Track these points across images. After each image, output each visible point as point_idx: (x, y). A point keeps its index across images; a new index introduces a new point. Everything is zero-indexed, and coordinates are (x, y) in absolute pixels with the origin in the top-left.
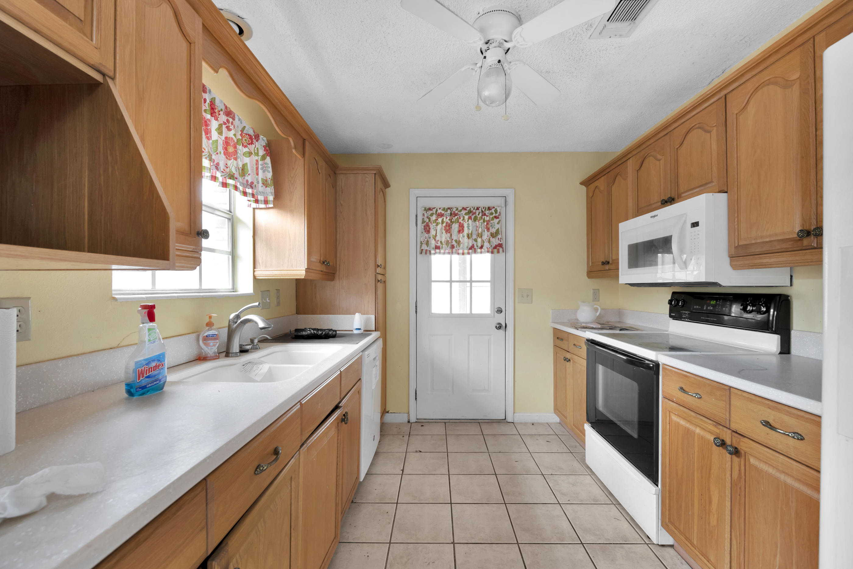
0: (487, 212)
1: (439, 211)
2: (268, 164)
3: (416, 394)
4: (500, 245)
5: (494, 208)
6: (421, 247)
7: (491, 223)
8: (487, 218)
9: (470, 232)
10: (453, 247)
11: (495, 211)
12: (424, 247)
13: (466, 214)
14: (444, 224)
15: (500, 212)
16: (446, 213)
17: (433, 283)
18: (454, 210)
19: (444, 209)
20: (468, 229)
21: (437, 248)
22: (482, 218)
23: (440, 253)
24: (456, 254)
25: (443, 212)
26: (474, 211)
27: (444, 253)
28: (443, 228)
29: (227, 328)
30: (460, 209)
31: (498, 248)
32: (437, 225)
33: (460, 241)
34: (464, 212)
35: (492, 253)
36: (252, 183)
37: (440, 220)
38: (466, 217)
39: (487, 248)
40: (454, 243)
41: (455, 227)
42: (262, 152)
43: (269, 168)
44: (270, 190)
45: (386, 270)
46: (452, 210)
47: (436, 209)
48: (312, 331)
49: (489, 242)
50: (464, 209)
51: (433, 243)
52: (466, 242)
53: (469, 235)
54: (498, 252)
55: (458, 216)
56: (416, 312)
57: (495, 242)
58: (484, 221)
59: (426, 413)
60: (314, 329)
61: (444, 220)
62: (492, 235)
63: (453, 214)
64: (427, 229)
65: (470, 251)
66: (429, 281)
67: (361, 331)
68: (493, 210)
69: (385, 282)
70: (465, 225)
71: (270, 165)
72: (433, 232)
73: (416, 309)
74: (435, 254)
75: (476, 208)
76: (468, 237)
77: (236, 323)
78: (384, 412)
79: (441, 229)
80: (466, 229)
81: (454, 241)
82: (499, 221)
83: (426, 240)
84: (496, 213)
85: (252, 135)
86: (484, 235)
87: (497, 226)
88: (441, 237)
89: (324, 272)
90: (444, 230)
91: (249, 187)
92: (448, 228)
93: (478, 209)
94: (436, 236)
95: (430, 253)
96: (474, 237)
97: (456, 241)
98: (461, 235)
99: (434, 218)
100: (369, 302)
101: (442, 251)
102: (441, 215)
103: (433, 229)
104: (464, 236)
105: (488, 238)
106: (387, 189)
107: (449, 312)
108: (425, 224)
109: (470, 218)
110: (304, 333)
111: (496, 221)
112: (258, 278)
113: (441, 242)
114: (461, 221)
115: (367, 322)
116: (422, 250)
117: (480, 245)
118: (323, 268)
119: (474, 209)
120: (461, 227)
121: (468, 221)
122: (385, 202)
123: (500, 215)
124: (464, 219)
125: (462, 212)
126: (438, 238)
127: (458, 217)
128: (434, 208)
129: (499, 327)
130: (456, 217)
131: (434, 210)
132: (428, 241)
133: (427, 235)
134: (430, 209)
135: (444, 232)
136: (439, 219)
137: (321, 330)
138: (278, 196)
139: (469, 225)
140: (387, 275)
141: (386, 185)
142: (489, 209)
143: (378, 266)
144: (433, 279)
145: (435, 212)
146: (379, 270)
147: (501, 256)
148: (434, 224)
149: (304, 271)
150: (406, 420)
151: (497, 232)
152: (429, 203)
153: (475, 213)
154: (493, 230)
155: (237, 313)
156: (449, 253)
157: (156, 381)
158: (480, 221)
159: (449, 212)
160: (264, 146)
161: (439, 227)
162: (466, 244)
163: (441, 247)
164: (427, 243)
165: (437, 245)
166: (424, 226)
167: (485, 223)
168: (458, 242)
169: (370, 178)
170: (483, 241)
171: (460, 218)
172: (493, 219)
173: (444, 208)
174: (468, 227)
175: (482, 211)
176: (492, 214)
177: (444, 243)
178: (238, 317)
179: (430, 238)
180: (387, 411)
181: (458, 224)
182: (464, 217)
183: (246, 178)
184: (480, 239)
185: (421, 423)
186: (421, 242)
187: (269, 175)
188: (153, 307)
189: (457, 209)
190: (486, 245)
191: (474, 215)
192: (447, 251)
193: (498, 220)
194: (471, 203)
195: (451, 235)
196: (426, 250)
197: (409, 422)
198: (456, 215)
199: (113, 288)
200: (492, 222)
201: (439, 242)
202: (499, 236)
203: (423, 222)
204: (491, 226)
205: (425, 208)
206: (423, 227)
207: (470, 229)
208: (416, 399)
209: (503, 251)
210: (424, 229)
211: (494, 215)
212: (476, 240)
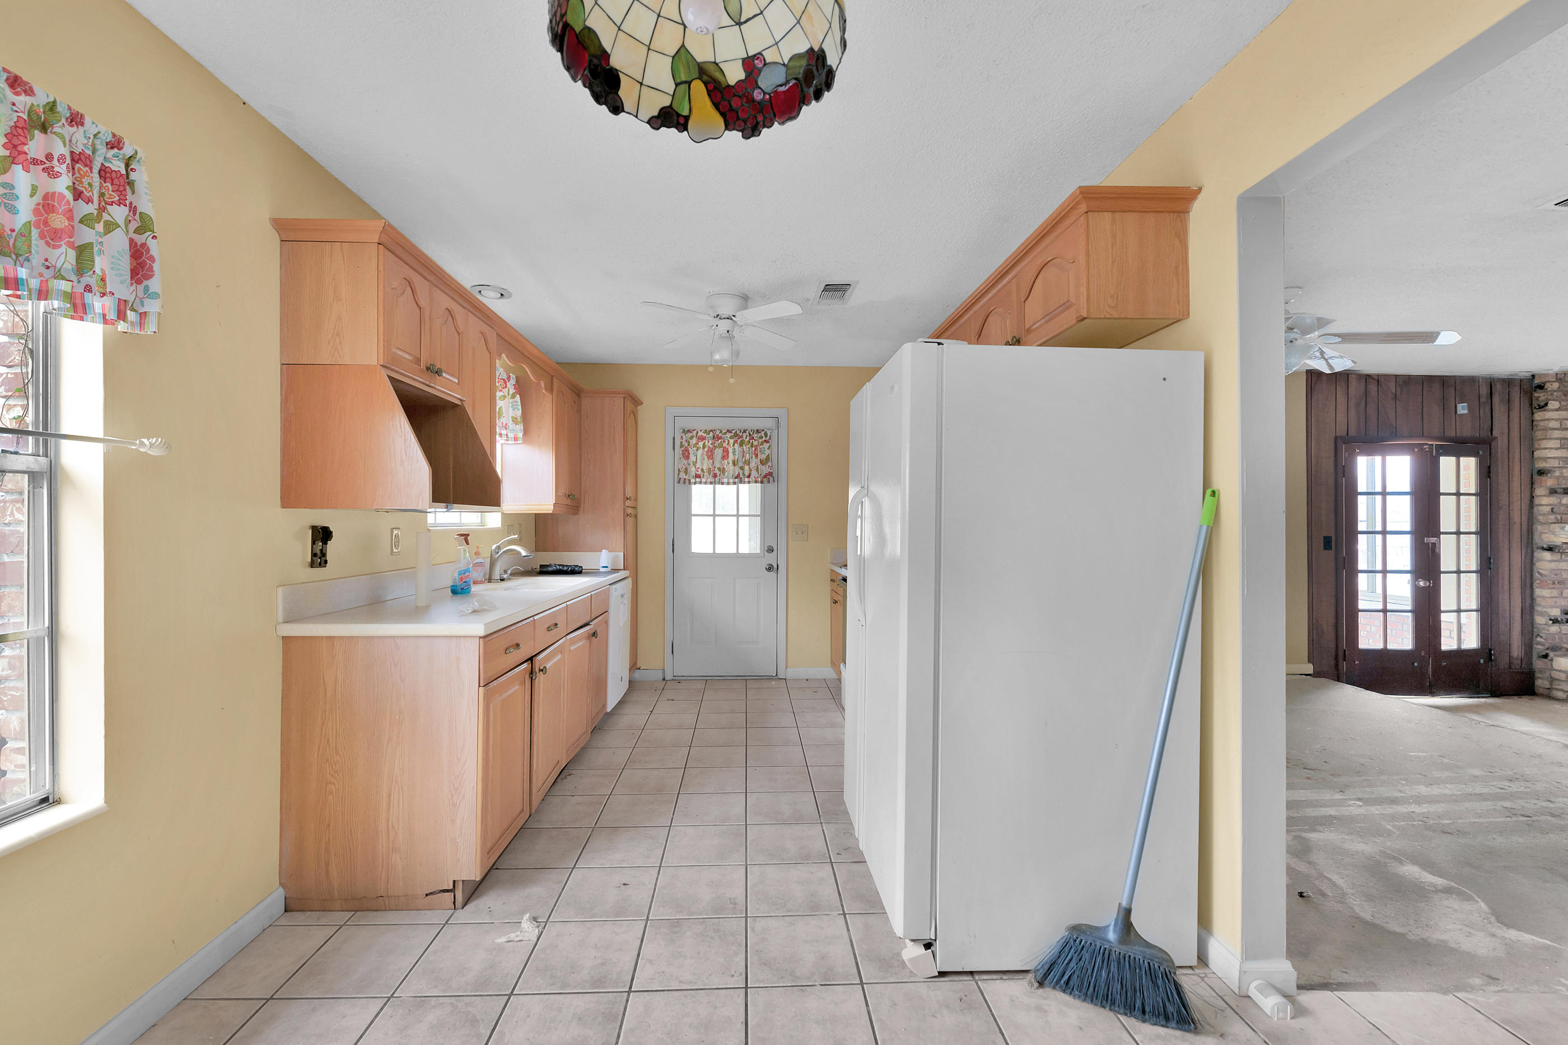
0: (755, 435)
1: (700, 434)
2: (517, 402)
3: (672, 646)
4: (770, 474)
5: (763, 430)
6: (678, 475)
7: (760, 449)
8: (755, 443)
9: (736, 458)
10: (715, 476)
11: (764, 434)
12: (683, 475)
13: (731, 438)
14: (706, 449)
15: (770, 436)
16: (708, 436)
17: (693, 518)
18: (718, 432)
19: (705, 432)
20: (734, 454)
21: (697, 476)
22: (750, 442)
23: (700, 483)
24: (719, 484)
25: (704, 435)
26: (741, 434)
27: (706, 483)
28: (705, 453)
29: (489, 558)
30: (724, 431)
31: (767, 478)
32: (697, 450)
33: (724, 469)
34: (729, 435)
35: (762, 482)
36: (506, 424)
37: (701, 444)
38: (732, 441)
39: (755, 477)
40: (717, 471)
41: (718, 453)
42: (512, 391)
43: (519, 405)
44: (520, 427)
45: (637, 502)
46: (714, 432)
47: (696, 431)
48: (558, 567)
49: (757, 470)
50: (729, 431)
51: (693, 470)
52: (730, 469)
53: (735, 462)
54: (769, 482)
55: (722, 440)
56: (673, 551)
57: (765, 470)
58: (752, 447)
59: (683, 669)
60: (560, 565)
61: (706, 444)
62: (762, 462)
63: (716, 438)
64: (686, 455)
65: (736, 480)
66: (688, 515)
67: (609, 569)
68: (763, 433)
69: (636, 516)
70: (731, 450)
71: (519, 403)
72: (693, 458)
73: (673, 548)
74: (695, 483)
75: (742, 431)
76: (734, 464)
77: (498, 553)
78: (634, 667)
79: (703, 454)
80: (731, 455)
81: (716, 469)
82: (770, 446)
83: (684, 467)
84: (766, 436)
85: (506, 379)
86: (752, 462)
87: (767, 452)
88: (702, 463)
89: (570, 506)
90: (706, 455)
91: (504, 428)
92: (710, 455)
93: (745, 431)
94: (696, 462)
95: (690, 483)
96: (741, 464)
97: (719, 469)
98: (726, 461)
99: (694, 441)
100: (617, 537)
101: (703, 480)
102: (702, 439)
103: (693, 454)
104: (729, 463)
105: (756, 465)
106: (639, 407)
107: (711, 552)
108: (683, 448)
109: (735, 442)
110: (550, 569)
111: (766, 445)
112: (506, 512)
113: (702, 470)
114: (725, 445)
115: (615, 560)
116: (680, 478)
117: (747, 474)
118: (569, 502)
119: (741, 432)
120: (726, 452)
121: (734, 445)
122: (636, 423)
123: (770, 439)
124: (728, 443)
125: (727, 435)
126: (698, 465)
127: (721, 442)
128: (695, 430)
129: (770, 568)
130: (720, 441)
131: (695, 433)
132: (686, 469)
133: (686, 462)
134: (689, 431)
135: (706, 457)
136: (699, 443)
137: (567, 566)
138: (526, 432)
139: (735, 451)
140: (639, 508)
141: (637, 402)
142: (758, 431)
143: (627, 499)
144: (693, 513)
145: (695, 435)
146: (628, 503)
147: (772, 487)
148: (695, 449)
149: (552, 506)
150: (662, 678)
151: (768, 458)
152: (689, 423)
153: (742, 437)
154: (764, 457)
155: (498, 544)
156: (711, 483)
157: (468, 585)
158: (748, 446)
159: (711, 434)
160: (514, 385)
161: (700, 451)
162: (731, 473)
163: (702, 476)
164: (686, 471)
165: (698, 473)
166: (683, 451)
167: (754, 449)
168: (723, 470)
169: (619, 401)
170: (750, 470)
171: (725, 442)
172: (762, 444)
173: (706, 430)
174: (734, 453)
175: (750, 434)
176: (761, 437)
177: (705, 471)
178: (499, 548)
179: (689, 464)
180: (638, 667)
181: (722, 449)
182: (729, 441)
183: (502, 420)
184: (748, 466)
185: (677, 680)
186: (679, 469)
187: (519, 413)
188: (468, 535)
189: (721, 432)
190: (754, 473)
191: (741, 439)
192: (709, 480)
193: (768, 444)
194: (738, 425)
195: (713, 462)
196: (685, 479)
197: (664, 680)
198: (719, 438)
199: (428, 522)
200: (761, 447)
201: (699, 470)
202: (770, 464)
203: (682, 446)
204: (760, 452)
205: (684, 430)
206: (681, 452)
207: (736, 455)
208: (672, 652)
209: (774, 481)
210: (683, 454)
211: (764, 439)
212: (742, 468)
